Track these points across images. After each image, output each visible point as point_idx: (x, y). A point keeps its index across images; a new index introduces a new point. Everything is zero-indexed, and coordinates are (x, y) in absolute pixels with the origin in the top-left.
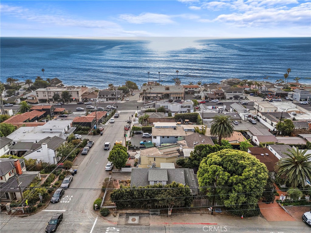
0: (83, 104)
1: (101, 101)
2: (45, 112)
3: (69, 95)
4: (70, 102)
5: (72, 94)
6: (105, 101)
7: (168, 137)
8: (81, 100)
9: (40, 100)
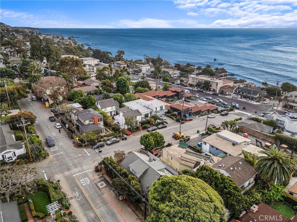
0: (217, 95)
1: (235, 96)
2: (176, 94)
3: (210, 85)
4: (209, 91)
5: (212, 84)
6: (239, 98)
7: (217, 149)
8: (218, 92)
9: (189, 84)
